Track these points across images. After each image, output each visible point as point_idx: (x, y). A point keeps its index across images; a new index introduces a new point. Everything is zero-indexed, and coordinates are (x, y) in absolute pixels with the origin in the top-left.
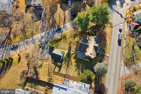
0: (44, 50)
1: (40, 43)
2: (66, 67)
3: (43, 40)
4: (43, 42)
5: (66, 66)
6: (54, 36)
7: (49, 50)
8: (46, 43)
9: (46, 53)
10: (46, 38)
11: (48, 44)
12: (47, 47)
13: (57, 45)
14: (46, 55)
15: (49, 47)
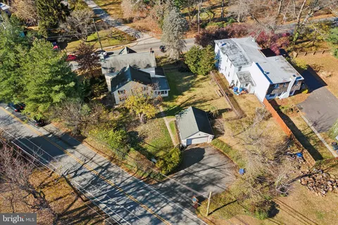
0: (201, 182)
1: (186, 212)
2: (208, 103)
3: (168, 208)
4: (175, 201)
5: (204, 104)
6: (130, 184)
7: (191, 167)
8: (170, 191)
9: (204, 167)
10: (153, 205)
11: (172, 180)
12: (185, 179)
13: (161, 149)
14: (211, 165)
15: (182, 171)
